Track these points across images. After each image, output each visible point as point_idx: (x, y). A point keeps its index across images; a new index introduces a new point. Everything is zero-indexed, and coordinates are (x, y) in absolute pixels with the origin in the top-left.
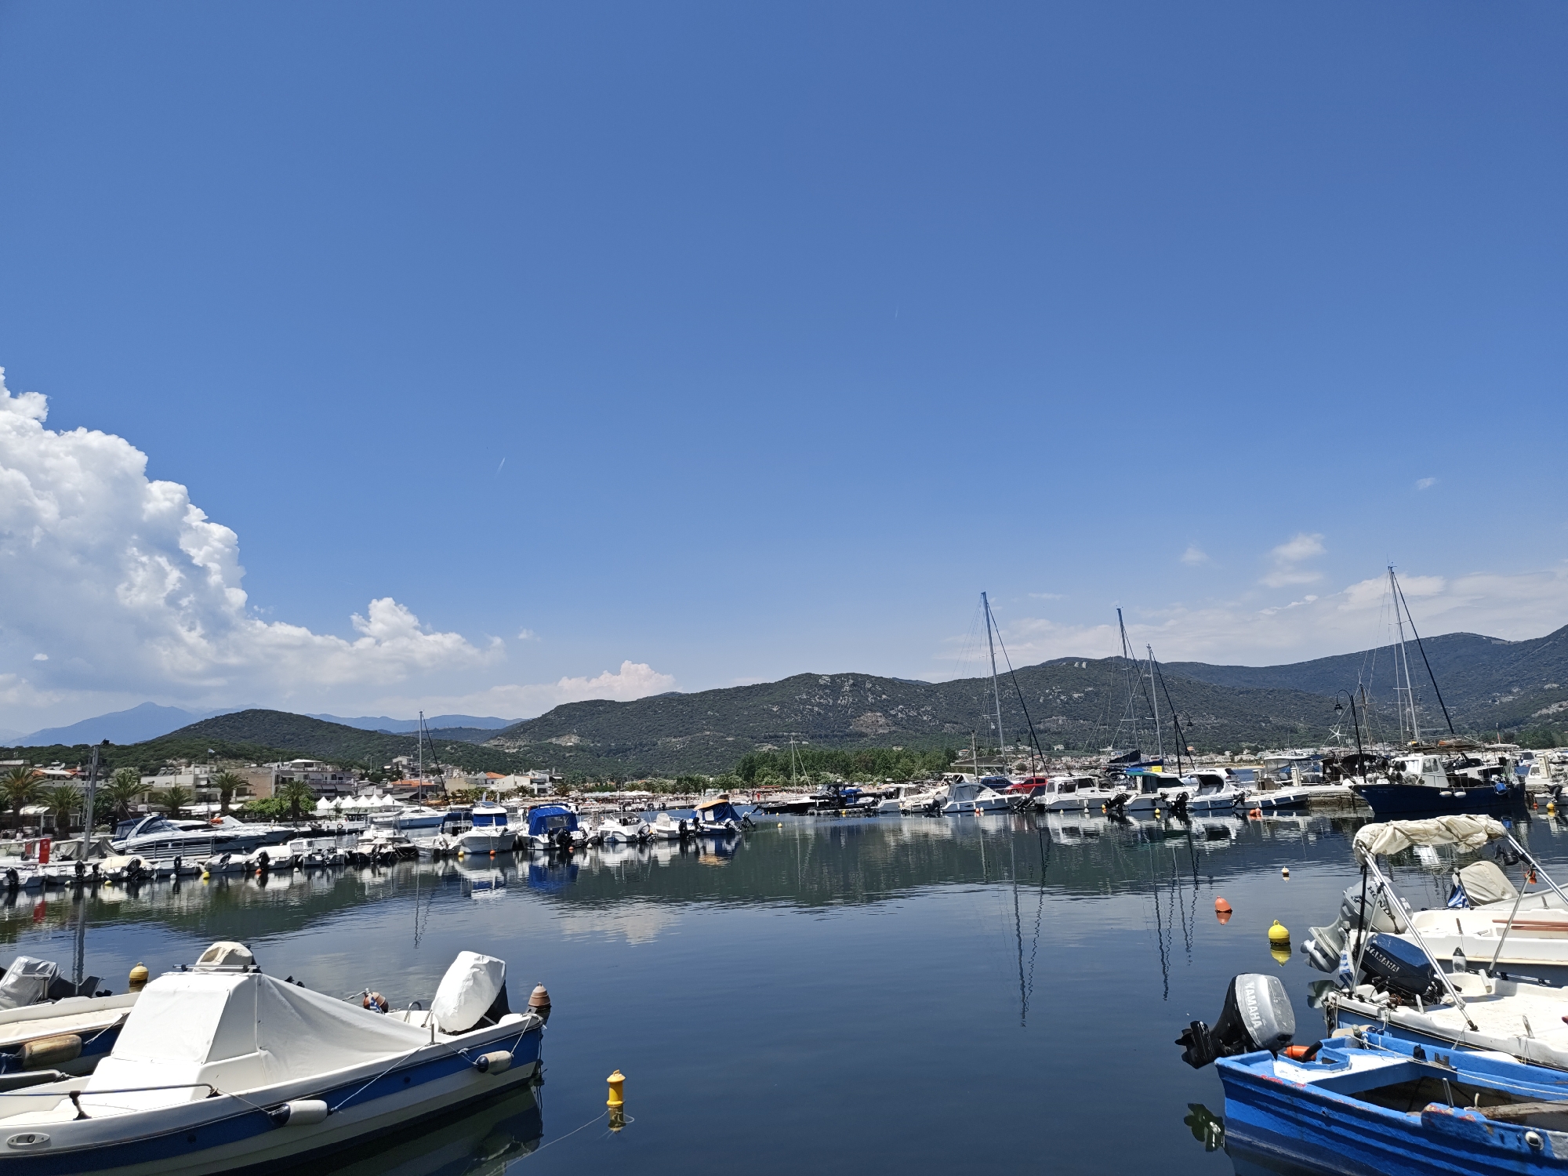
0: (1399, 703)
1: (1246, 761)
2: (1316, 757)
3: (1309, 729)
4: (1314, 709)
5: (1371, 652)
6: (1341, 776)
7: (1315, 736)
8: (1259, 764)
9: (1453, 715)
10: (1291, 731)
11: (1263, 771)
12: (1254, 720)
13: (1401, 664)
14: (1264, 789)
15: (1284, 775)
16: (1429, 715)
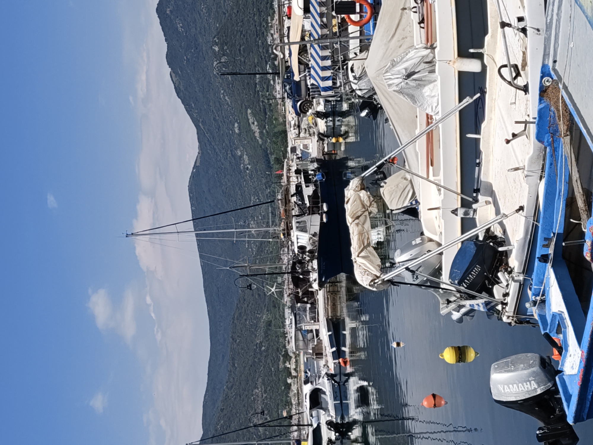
0: (247, 239)
1: (297, 366)
2: (293, 308)
3: (268, 311)
4: (250, 305)
5: (201, 257)
6: (310, 290)
7: (275, 307)
8: (299, 355)
9: (258, 199)
10: (270, 325)
11: (306, 353)
12: (259, 356)
13: (213, 235)
14: (322, 354)
15: (309, 336)
16: (258, 217)
